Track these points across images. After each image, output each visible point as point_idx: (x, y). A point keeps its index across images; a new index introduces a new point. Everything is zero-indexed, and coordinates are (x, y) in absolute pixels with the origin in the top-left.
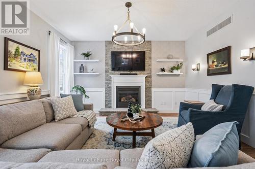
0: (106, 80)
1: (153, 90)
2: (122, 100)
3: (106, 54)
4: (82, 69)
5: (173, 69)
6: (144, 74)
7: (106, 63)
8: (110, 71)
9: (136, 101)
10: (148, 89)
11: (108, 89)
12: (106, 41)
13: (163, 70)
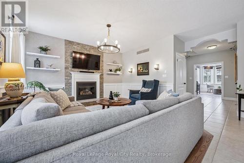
0: (65, 77)
1: (104, 84)
2: (81, 94)
3: (66, 52)
4: (38, 63)
5: (116, 70)
6: (99, 73)
7: (65, 60)
8: (70, 68)
9: (93, 93)
10: (101, 84)
11: (68, 84)
12: (65, 40)
13: (111, 71)
